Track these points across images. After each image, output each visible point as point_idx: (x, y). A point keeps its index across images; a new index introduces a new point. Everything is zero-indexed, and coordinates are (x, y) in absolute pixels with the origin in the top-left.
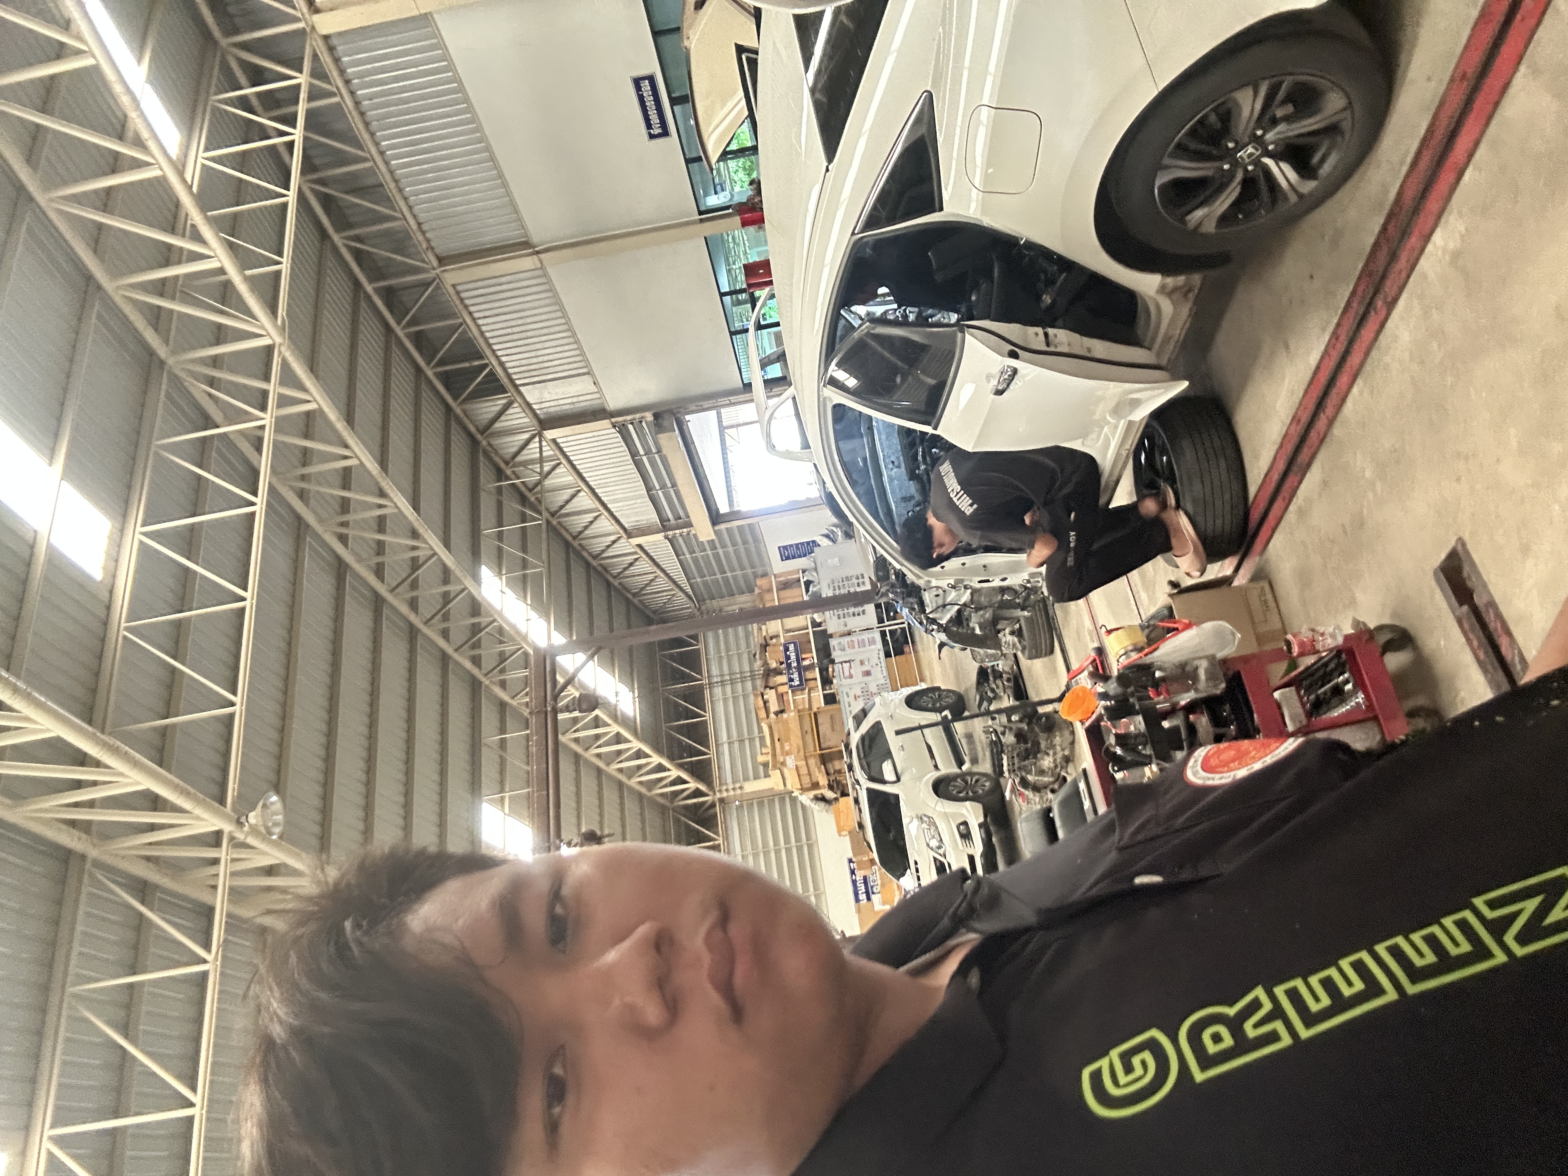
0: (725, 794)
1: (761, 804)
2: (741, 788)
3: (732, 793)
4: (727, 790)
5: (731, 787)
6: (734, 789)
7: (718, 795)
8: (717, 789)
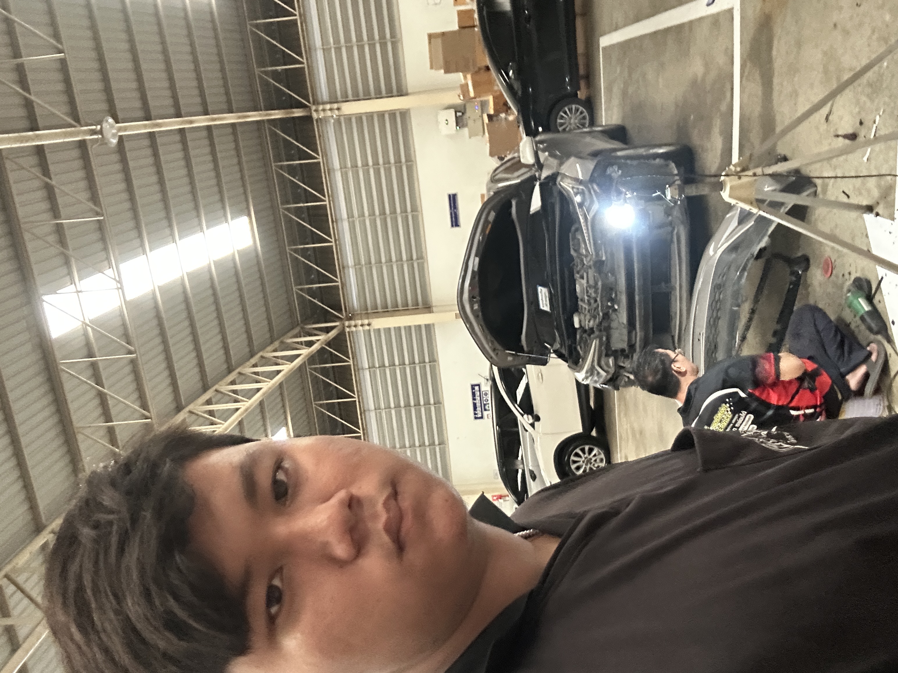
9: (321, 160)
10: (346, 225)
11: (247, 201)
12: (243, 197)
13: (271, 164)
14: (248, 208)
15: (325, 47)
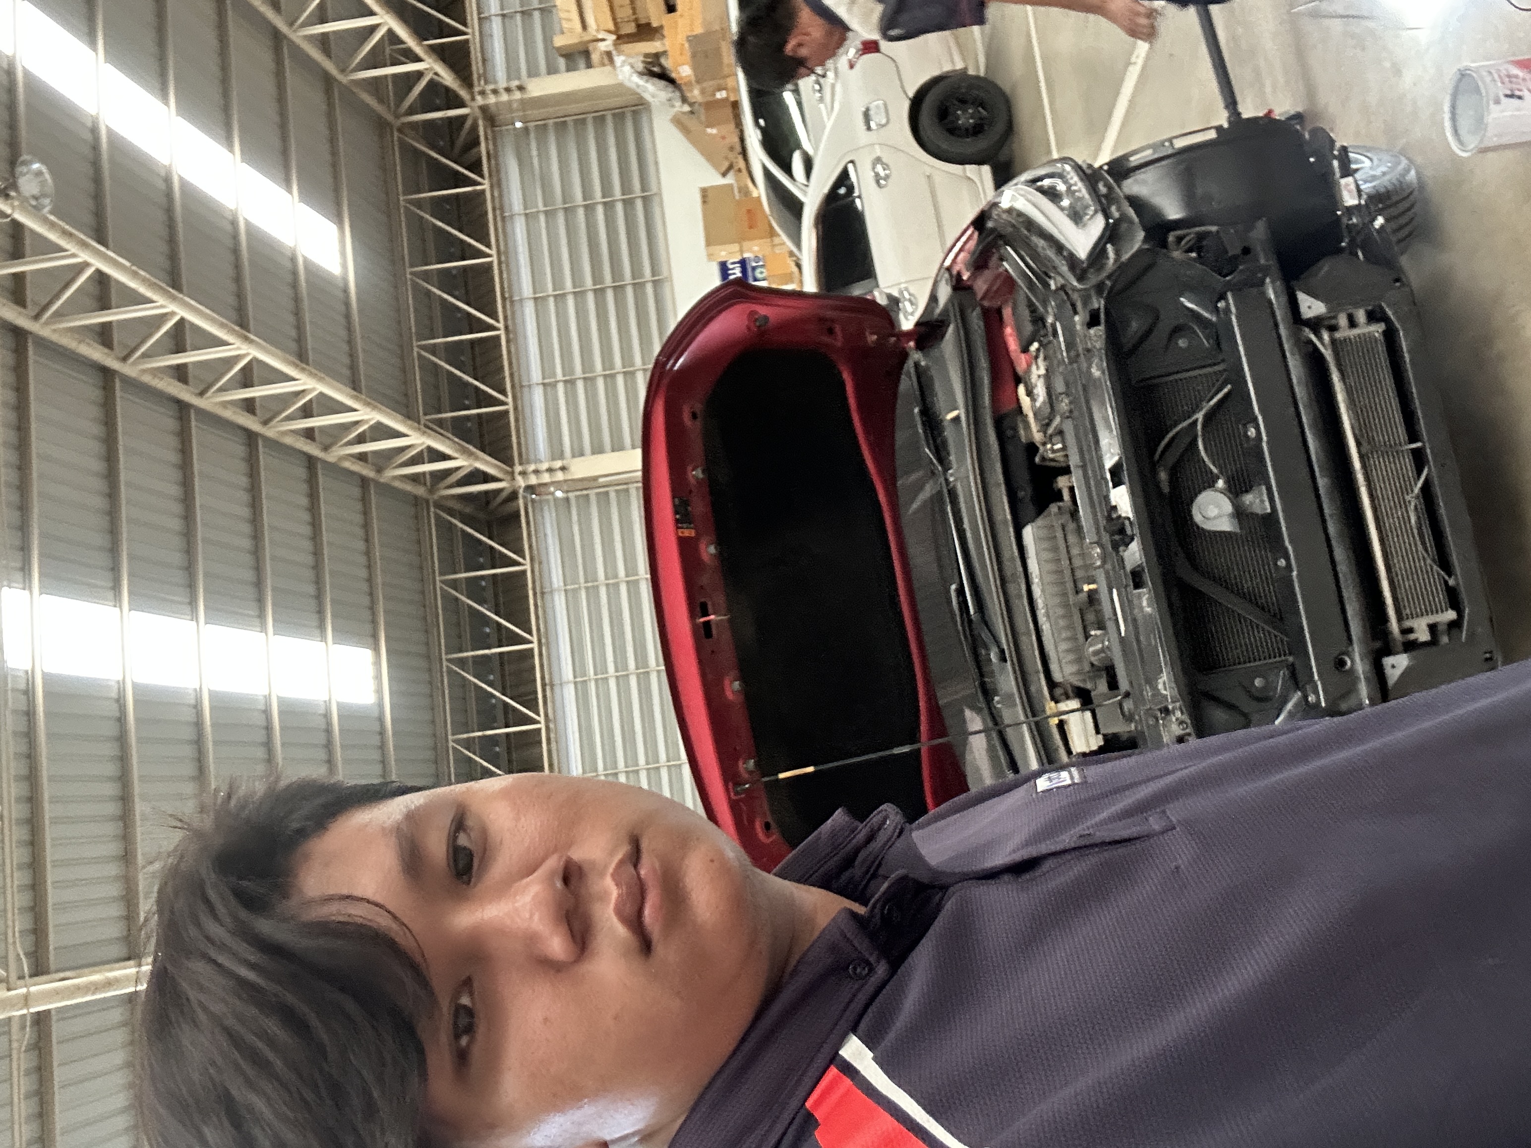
0: (492, 100)
1: (561, 127)
2: (521, 88)
3: (505, 97)
4: (495, 92)
5: (502, 84)
6: (508, 90)
7: (480, 101)
8: (477, 89)
9: (528, 567)
10: (569, 693)
11: (374, 622)
12: (367, 614)
13: (434, 578)
14: (375, 637)
15: (546, 381)
